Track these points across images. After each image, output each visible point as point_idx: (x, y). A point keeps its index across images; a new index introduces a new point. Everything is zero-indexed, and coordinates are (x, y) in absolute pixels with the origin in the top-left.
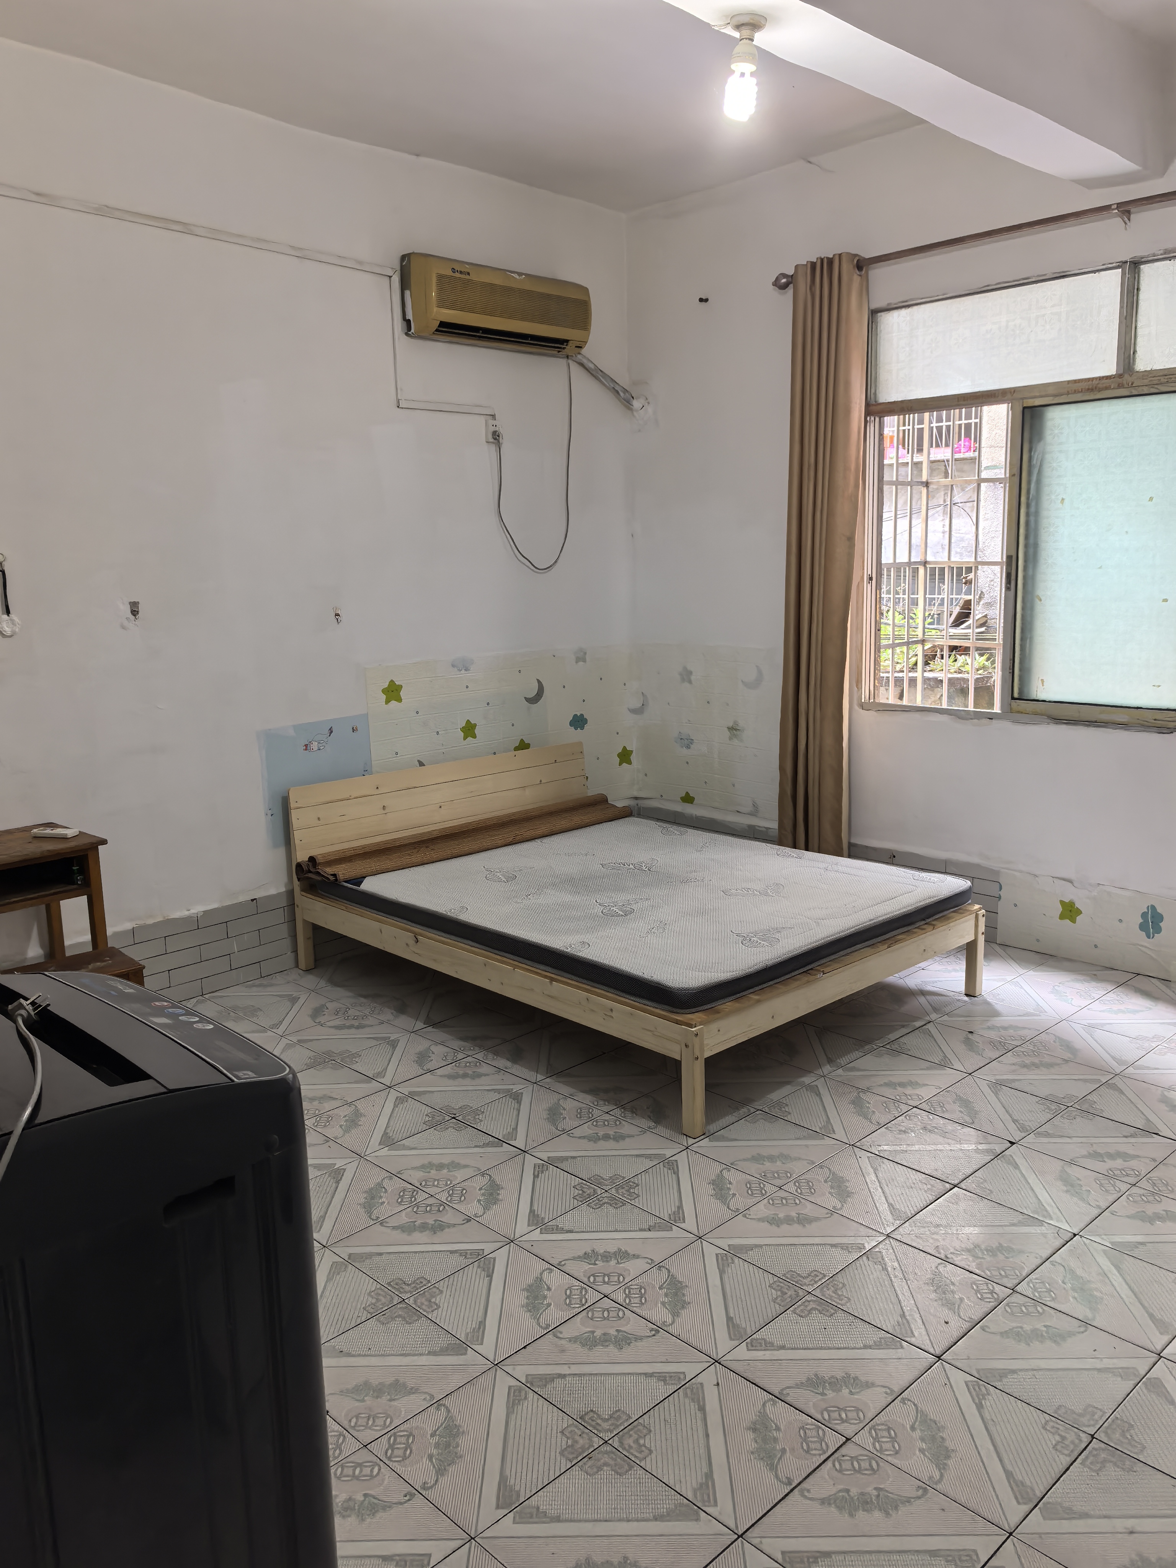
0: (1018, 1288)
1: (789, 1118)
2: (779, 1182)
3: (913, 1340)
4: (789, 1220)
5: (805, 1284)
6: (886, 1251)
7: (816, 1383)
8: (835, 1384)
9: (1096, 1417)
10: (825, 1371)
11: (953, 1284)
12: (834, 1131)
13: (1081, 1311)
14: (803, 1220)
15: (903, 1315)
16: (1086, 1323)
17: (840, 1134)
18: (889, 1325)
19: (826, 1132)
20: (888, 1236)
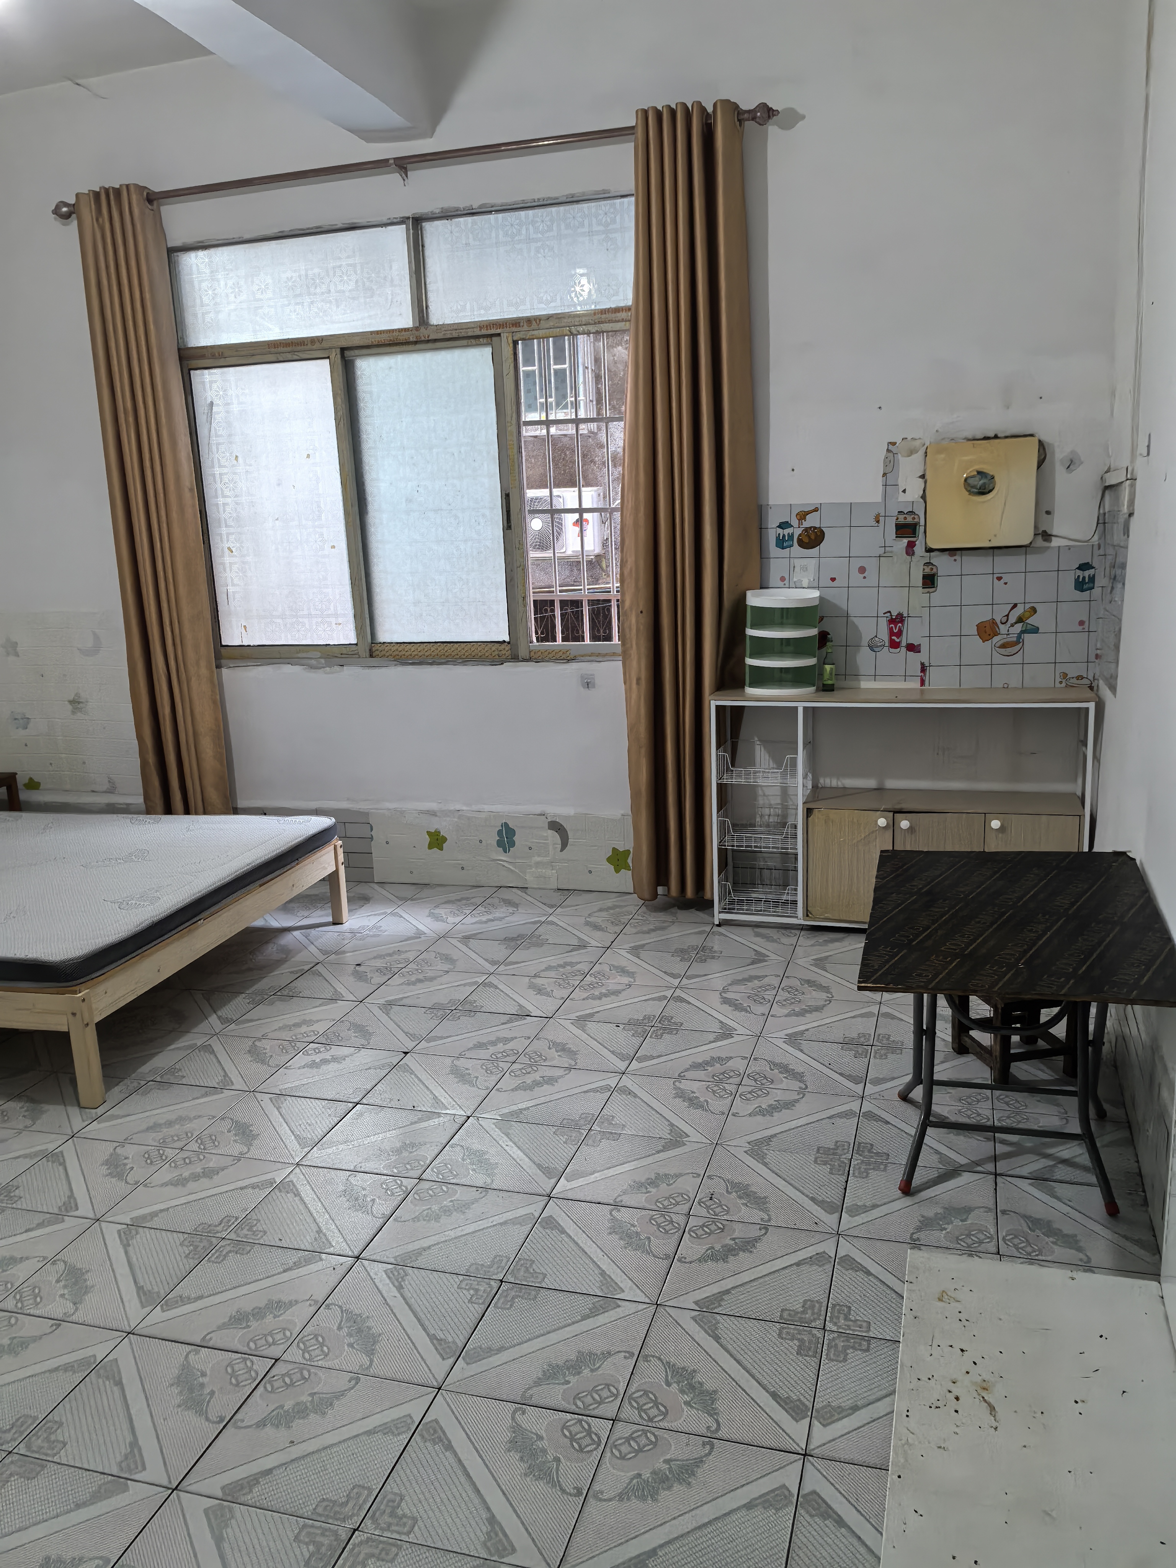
0: (424, 1177)
1: (184, 1081)
2: (180, 1144)
3: (331, 1250)
4: (195, 1177)
5: (218, 1232)
6: (298, 1178)
7: (240, 1319)
8: (258, 1313)
9: (503, 1264)
10: (247, 1305)
11: (364, 1189)
12: (232, 1082)
13: (480, 1180)
14: (209, 1173)
15: (319, 1231)
16: (486, 1189)
17: (239, 1084)
18: (307, 1244)
19: (225, 1084)
20: (298, 1164)
